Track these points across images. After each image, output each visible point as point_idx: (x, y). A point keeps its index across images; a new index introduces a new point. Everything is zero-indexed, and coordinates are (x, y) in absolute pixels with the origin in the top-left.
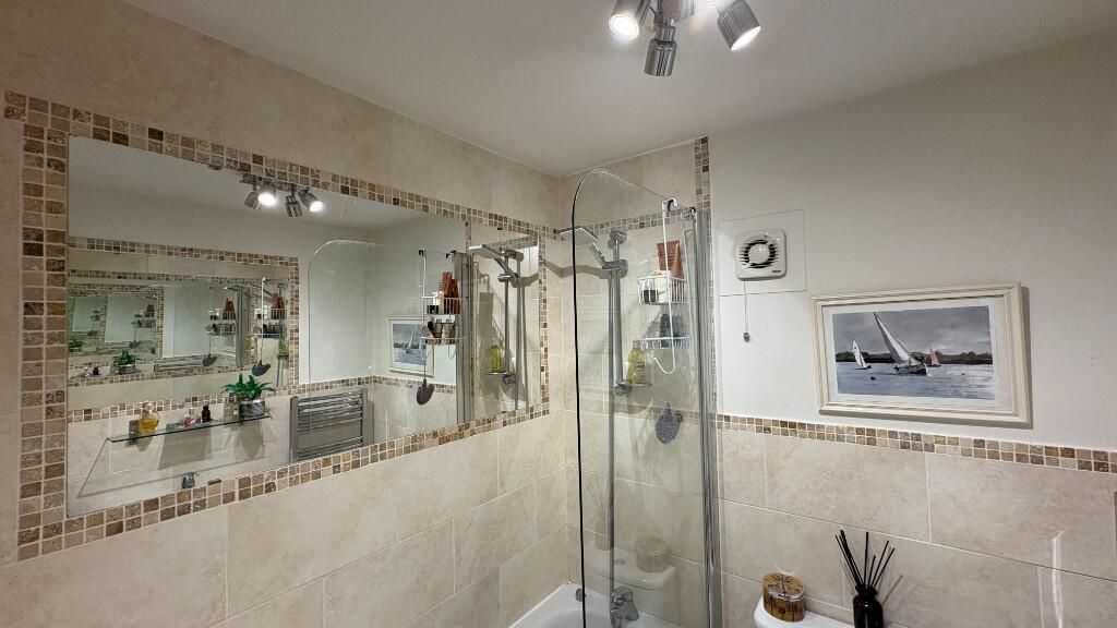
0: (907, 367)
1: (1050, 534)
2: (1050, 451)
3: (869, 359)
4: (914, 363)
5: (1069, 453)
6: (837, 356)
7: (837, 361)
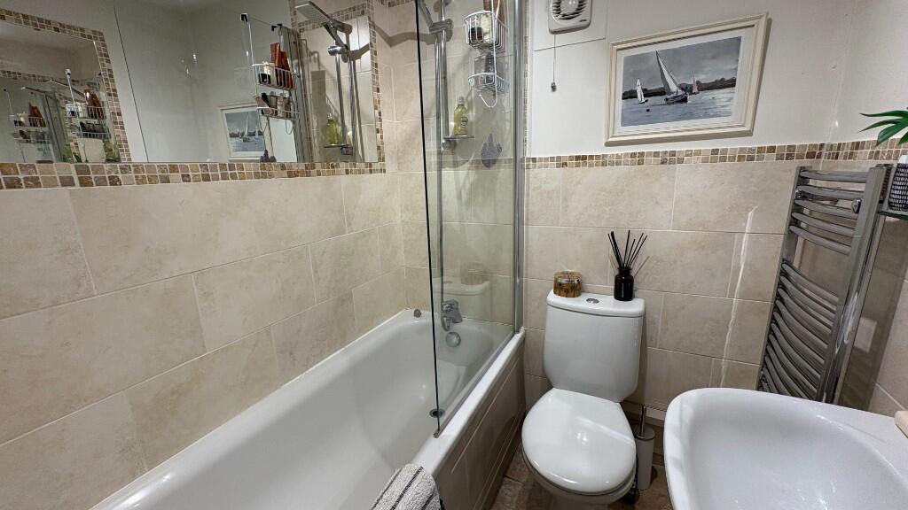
0: (675, 97)
1: (748, 209)
2: (761, 150)
3: (647, 94)
4: (681, 92)
5: (772, 149)
6: (623, 94)
7: (623, 99)
